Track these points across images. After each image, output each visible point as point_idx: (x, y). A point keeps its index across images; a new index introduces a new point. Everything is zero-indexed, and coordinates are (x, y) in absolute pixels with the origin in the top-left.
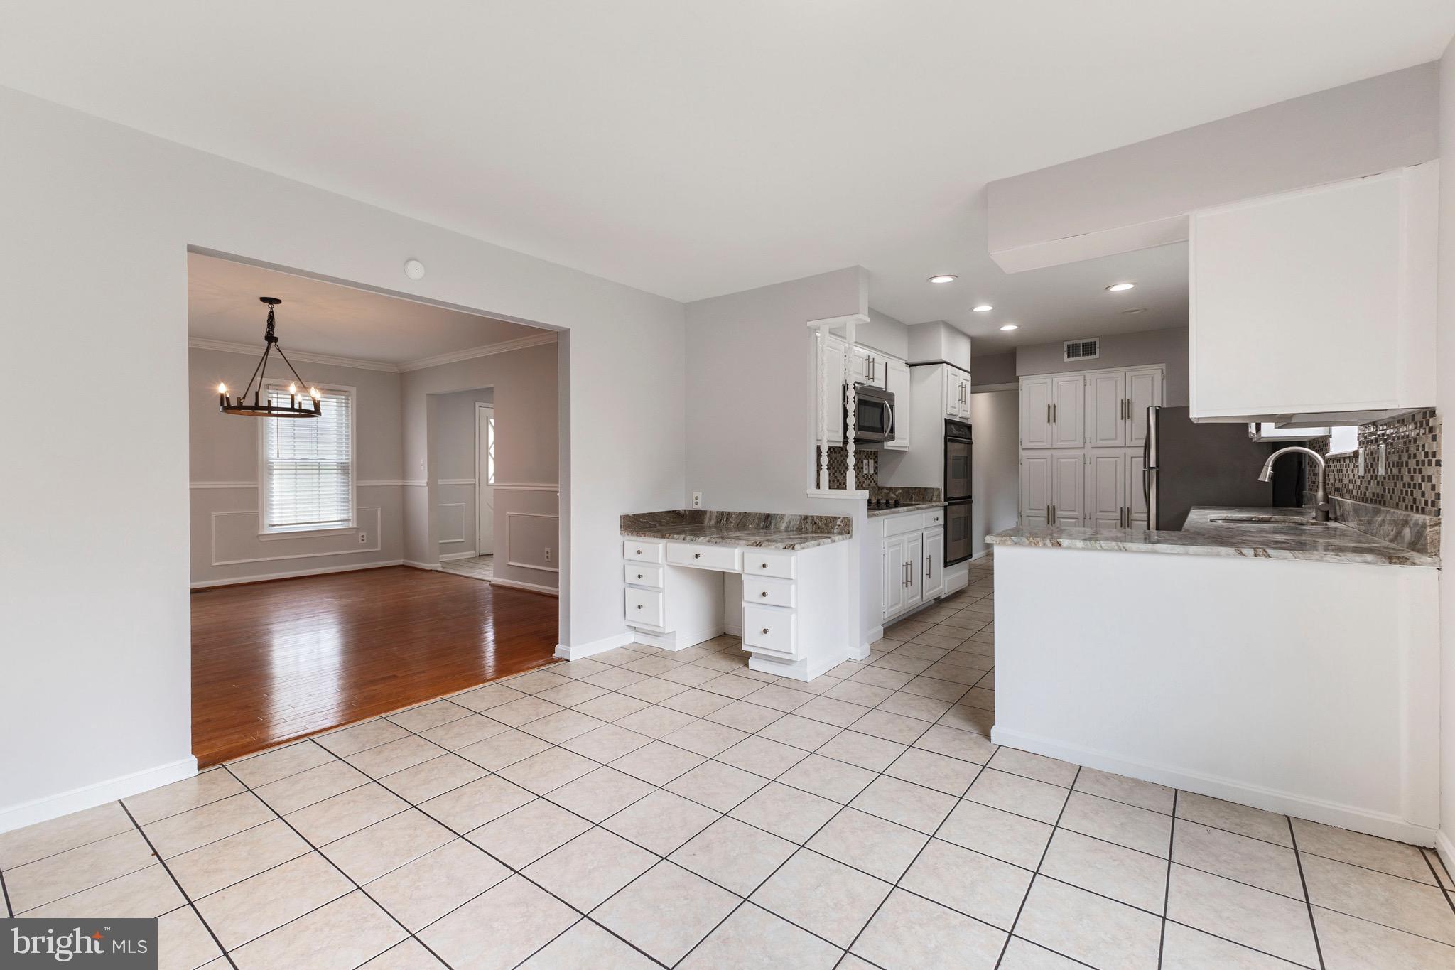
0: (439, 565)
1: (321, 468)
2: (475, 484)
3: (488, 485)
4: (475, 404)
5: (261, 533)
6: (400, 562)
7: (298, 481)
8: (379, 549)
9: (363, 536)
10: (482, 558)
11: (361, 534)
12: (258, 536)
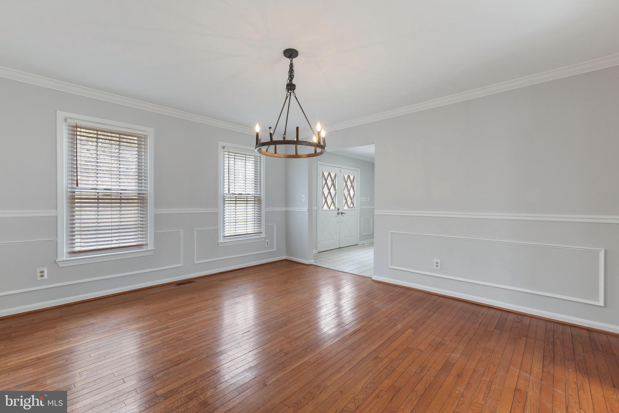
0: (313, 261)
1: (248, 200)
2: (317, 210)
3: (322, 211)
4: (317, 162)
5: (219, 242)
6: (284, 257)
7: (237, 208)
8: (275, 250)
9: (268, 242)
10: (320, 254)
11: (267, 241)
12: (218, 244)
